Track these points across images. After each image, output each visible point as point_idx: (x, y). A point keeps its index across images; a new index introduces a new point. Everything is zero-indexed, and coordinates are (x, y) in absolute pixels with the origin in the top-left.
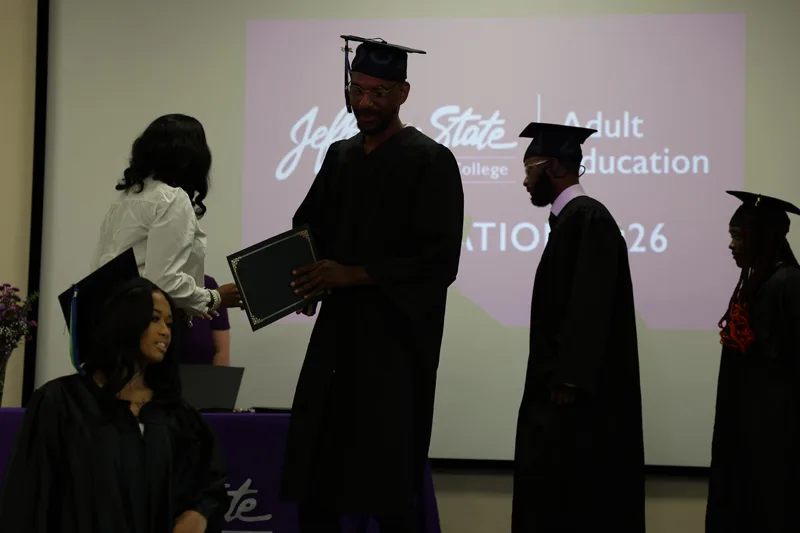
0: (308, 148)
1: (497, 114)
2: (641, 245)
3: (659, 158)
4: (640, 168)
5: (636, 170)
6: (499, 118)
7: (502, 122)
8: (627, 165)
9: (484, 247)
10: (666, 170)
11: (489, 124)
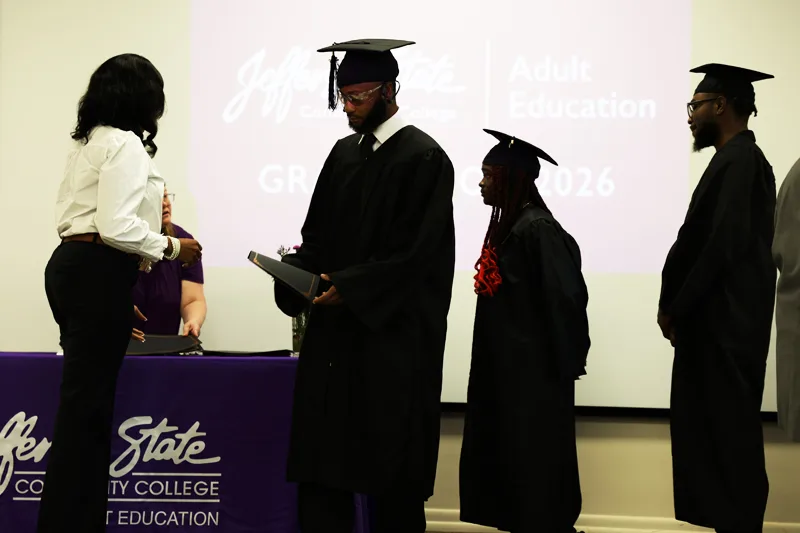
0: (256, 91)
1: (446, 57)
2: (588, 188)
3: (607, 102)
4: (588, 112)
5: (583, 113)
6: (448, 61)
7: (451, 65)
8: (575, 109)
10: (614, 114)
11: (438, 67)
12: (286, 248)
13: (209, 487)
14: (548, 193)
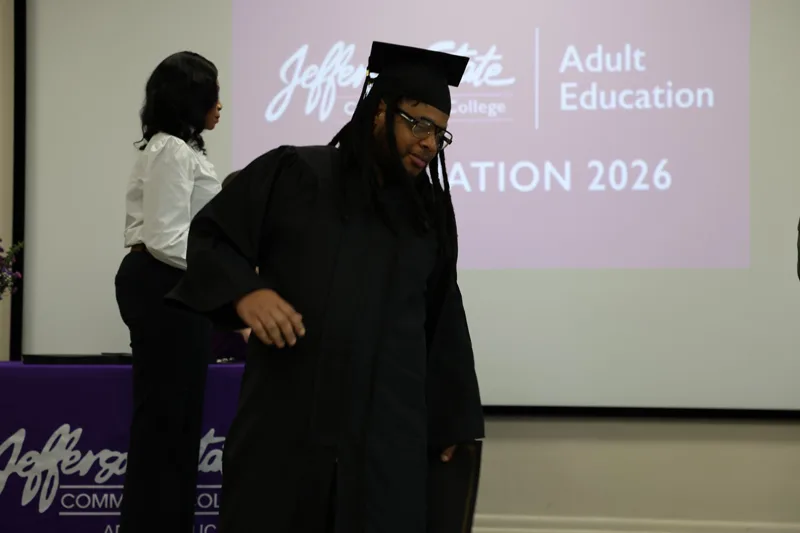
0: (298, 88)
1: (493, 49)
2: (644, 182)
3: (662, 91)
4: (642, 103)
5: (638, 104)
6: (496, 53)
7: (499, 57)
8: (629, 99)
9: (482, 187)
10: (670, 104)
11: (485, 59)
14: (602, 187)
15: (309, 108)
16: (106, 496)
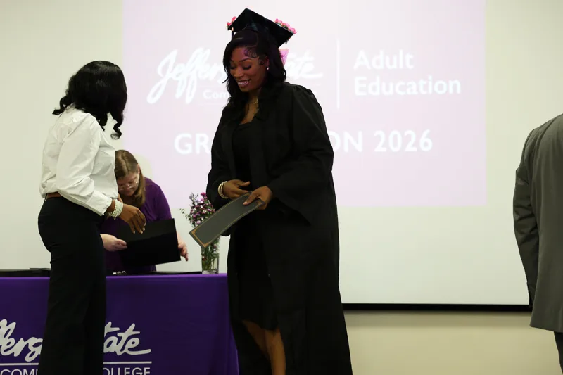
0: (171, 80)
1: (308, 52)
3: (425, 82)
4: (411, 90)
5: (408, 91)
6: (310, 56)
7: (311, 58)
8: (402, 88)
10: (430, 91)
11: (302, 60)
12: (195, 194)
13: (143, 371)
14: (384, 150)
15: (178, 95)
16: (33, 370)
